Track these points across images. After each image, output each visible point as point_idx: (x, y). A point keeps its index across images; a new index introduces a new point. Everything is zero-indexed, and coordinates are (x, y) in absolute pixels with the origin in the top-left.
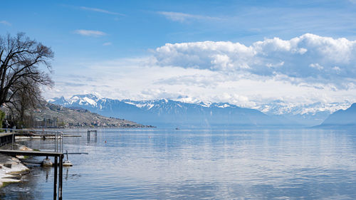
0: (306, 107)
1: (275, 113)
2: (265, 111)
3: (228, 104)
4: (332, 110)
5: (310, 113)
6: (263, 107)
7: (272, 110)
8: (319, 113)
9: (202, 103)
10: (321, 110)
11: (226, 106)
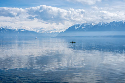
0: (51, 30)
1: (41, 33)
2: (37, 32)
3: (24, 29)
4: (60, 32)
5: (53, 33)
6: (37, 30)
7: (40, 32)
8: (55, 32)
9: (15, 29)
10: (56, 31)
11: (24, 30)
